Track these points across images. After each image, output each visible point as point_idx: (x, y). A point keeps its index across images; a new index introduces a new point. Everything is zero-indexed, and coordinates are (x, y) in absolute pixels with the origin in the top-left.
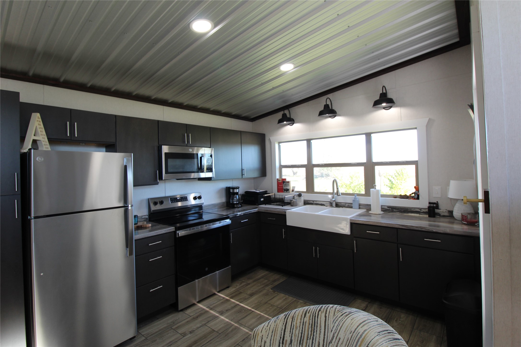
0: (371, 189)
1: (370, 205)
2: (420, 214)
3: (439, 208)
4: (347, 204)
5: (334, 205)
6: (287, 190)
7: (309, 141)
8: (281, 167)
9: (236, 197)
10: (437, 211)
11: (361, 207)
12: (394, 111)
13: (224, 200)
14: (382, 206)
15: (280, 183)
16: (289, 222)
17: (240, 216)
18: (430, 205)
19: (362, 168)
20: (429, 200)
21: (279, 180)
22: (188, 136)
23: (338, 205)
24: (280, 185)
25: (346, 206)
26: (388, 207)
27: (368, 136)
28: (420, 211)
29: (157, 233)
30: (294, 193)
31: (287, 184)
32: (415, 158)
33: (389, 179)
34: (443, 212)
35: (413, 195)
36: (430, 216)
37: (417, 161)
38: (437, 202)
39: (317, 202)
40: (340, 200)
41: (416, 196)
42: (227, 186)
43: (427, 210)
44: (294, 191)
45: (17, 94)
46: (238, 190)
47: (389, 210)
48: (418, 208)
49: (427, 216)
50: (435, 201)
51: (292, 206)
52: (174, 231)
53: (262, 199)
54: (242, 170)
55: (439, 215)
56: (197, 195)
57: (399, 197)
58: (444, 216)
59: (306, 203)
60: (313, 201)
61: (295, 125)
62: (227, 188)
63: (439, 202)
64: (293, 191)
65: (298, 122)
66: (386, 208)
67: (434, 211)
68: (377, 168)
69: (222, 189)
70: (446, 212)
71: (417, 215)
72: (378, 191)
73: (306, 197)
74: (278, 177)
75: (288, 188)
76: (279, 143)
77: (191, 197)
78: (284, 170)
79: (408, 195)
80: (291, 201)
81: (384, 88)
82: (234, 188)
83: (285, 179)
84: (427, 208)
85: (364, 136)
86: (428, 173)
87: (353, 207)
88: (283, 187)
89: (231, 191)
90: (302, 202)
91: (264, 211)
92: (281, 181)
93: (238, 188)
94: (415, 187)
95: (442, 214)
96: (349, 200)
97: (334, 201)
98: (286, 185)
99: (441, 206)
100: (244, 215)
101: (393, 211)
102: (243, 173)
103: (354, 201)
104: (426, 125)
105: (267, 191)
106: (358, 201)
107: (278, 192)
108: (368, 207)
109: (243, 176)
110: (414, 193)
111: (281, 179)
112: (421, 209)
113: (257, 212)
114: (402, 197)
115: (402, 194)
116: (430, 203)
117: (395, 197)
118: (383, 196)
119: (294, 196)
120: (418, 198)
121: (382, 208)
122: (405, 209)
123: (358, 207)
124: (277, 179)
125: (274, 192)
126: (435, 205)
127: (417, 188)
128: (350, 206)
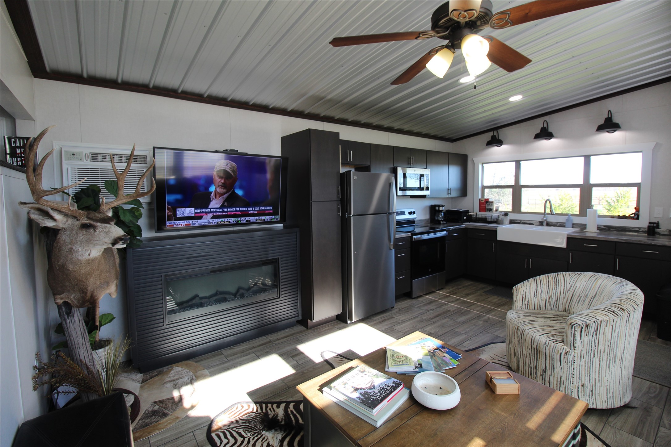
0: (588, 209)
1: (586, 225)
2: (638, 233)
3: (660, 228)
4: (559, 224)
5: (545, 224)
6: (491, 210)
7: (518, 163)
8: (484, 187)
9: (441, 214)
10: (657, 230)
11: (574, 226)
12: (617, 135)
13: (428, 217)
14: (598, 225)
15: (483, 203)
16: (500, 238)
17: (452, 230)
18: (650, 225)
19: (578, 190)
20: (649, 219)
21: (481, 200)
22: (413, 159)
23: (548, 224)
24: (482, 205)
25: (558, 225)
26: (605, 226)
27: (587, 158)
28: (638, 230)
29: (401, 236)
30: (497, 212)
31: (491, 204)
32: (638, 180)
33: (607, 201)
34: (663, 231)
35: (633, 215)
36: (648, 235)
37: (640, 183)
38: (658, 222)
39: (525, 222)
40: (551, 219)
41: (636, 216)
42: (432, 204)
43: (646, 230)
44: (498, 211)
45: (337, 134)
46: (443, 208)
47: (606, 229)
48: (637, 228)
49: (647, 235)
50: (656, 221)
51: (499, 224)
52: (410, 236)
53: (465, 218)
54: (448, 189)
55: (659, 234)
56: (412, 210)
57: (617, 217)
58: (664, 235)
59: (512, 222)
60: (521, 221)
61: (503, 146)
62: (431, 205)
63: (660, 222)
64: (496, 210)
65: (506, 144)
66: (603, 227)
67: (654, 230)
68: (594, 189)
69: (426, 207)
70: (666, 231)
71: (636, 234)
72: (596, 211)
73: (512, 216)
74: (480, 197)
75: (491, 208)
76: (483, 164)
77: (407, 213)
78: (486, 190)
79: (627, 215)
80: (497, 219)
81: (610, 112)
82: (439, 206)
83: (488, 199)
84: (647, 227)
85: (583, 158)
86: (651, 194)
87: (566, 226)
88: (485, 206)
89: (437, 208)
90: (508, 221)
91: (472, 228)
92: (483, 201)
93: (443, 206)
94: (635, 208)
95: (662, 233)
96: (562, 220)
97: (545, 220)
98: (489, 204)
99: (661, 226)
100: (455, 229)
101: (609, 230)
102: (449, 193)
103: (567, 220)
104: (652, 148)
105: (468, 211)
106: (572, 220)
107: (480, 211)
108: (583, 227)
109: (449, 195)
110: (634, 214)
111: (483, 199)
112: (640, 228)
113: (464, 228)
114: (619, 217)
115: (621, 215)
116: (650, 223)
117: (613, 217)
118: (600, 216)
119: (499, 216)
120: (638, 218)
121: (598, 228)
122: (623, 228)
123: (571, 226)
124: (480, 199)
125: (475, 211)
126: (655, 225)
127: (637, 209)
128: (562, 225)
